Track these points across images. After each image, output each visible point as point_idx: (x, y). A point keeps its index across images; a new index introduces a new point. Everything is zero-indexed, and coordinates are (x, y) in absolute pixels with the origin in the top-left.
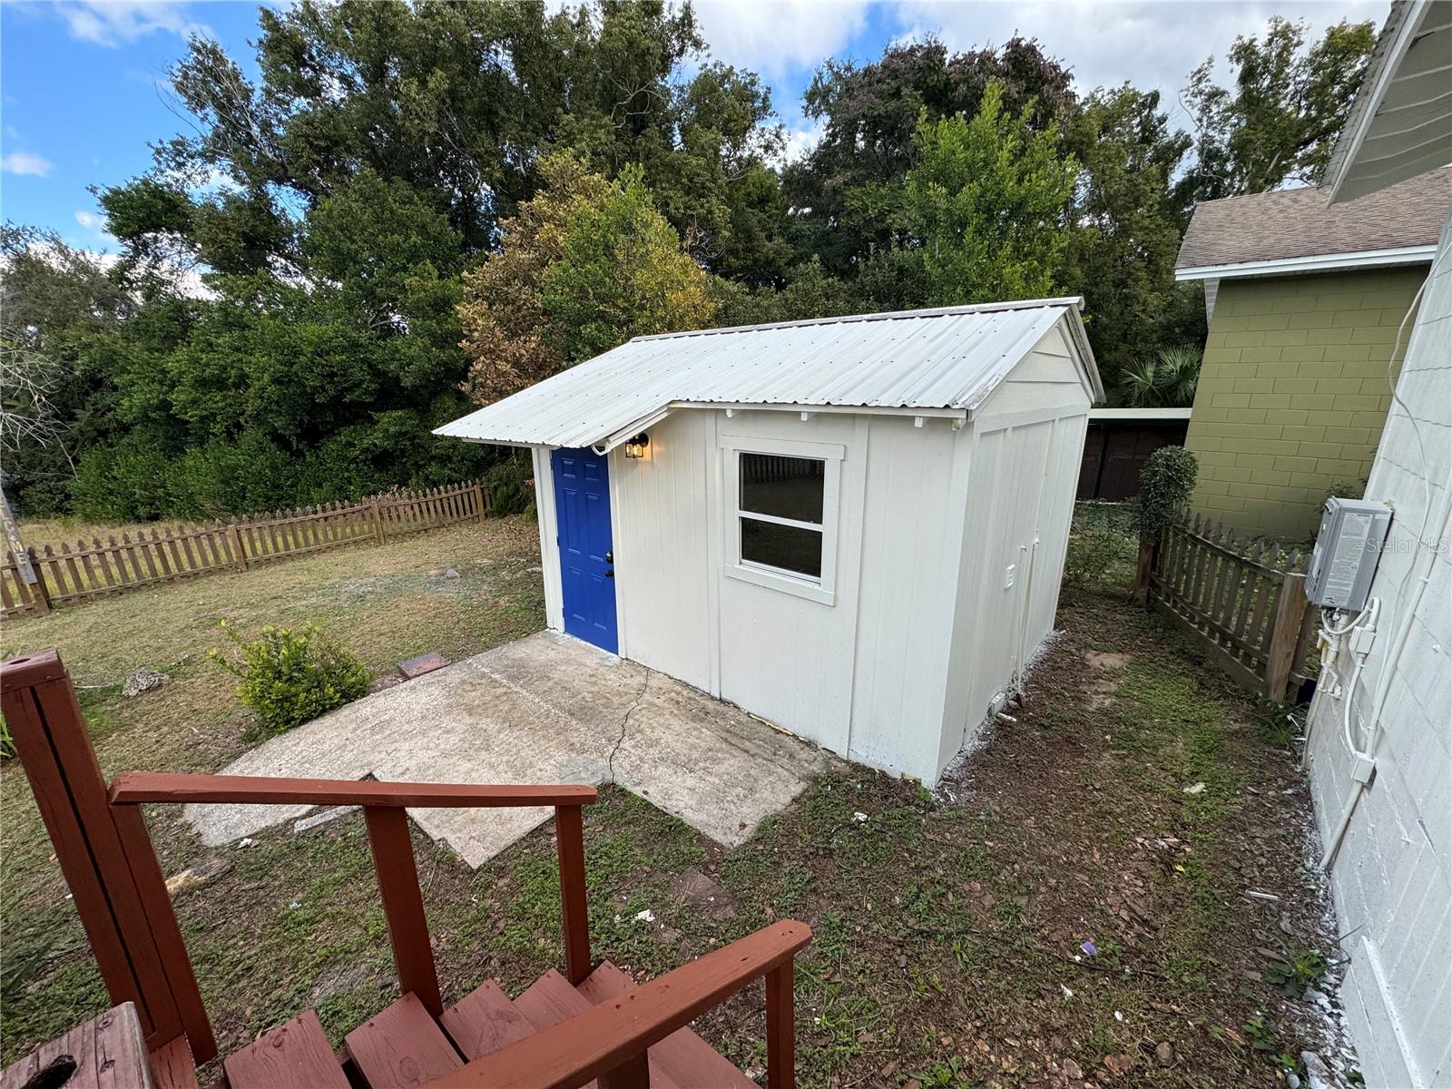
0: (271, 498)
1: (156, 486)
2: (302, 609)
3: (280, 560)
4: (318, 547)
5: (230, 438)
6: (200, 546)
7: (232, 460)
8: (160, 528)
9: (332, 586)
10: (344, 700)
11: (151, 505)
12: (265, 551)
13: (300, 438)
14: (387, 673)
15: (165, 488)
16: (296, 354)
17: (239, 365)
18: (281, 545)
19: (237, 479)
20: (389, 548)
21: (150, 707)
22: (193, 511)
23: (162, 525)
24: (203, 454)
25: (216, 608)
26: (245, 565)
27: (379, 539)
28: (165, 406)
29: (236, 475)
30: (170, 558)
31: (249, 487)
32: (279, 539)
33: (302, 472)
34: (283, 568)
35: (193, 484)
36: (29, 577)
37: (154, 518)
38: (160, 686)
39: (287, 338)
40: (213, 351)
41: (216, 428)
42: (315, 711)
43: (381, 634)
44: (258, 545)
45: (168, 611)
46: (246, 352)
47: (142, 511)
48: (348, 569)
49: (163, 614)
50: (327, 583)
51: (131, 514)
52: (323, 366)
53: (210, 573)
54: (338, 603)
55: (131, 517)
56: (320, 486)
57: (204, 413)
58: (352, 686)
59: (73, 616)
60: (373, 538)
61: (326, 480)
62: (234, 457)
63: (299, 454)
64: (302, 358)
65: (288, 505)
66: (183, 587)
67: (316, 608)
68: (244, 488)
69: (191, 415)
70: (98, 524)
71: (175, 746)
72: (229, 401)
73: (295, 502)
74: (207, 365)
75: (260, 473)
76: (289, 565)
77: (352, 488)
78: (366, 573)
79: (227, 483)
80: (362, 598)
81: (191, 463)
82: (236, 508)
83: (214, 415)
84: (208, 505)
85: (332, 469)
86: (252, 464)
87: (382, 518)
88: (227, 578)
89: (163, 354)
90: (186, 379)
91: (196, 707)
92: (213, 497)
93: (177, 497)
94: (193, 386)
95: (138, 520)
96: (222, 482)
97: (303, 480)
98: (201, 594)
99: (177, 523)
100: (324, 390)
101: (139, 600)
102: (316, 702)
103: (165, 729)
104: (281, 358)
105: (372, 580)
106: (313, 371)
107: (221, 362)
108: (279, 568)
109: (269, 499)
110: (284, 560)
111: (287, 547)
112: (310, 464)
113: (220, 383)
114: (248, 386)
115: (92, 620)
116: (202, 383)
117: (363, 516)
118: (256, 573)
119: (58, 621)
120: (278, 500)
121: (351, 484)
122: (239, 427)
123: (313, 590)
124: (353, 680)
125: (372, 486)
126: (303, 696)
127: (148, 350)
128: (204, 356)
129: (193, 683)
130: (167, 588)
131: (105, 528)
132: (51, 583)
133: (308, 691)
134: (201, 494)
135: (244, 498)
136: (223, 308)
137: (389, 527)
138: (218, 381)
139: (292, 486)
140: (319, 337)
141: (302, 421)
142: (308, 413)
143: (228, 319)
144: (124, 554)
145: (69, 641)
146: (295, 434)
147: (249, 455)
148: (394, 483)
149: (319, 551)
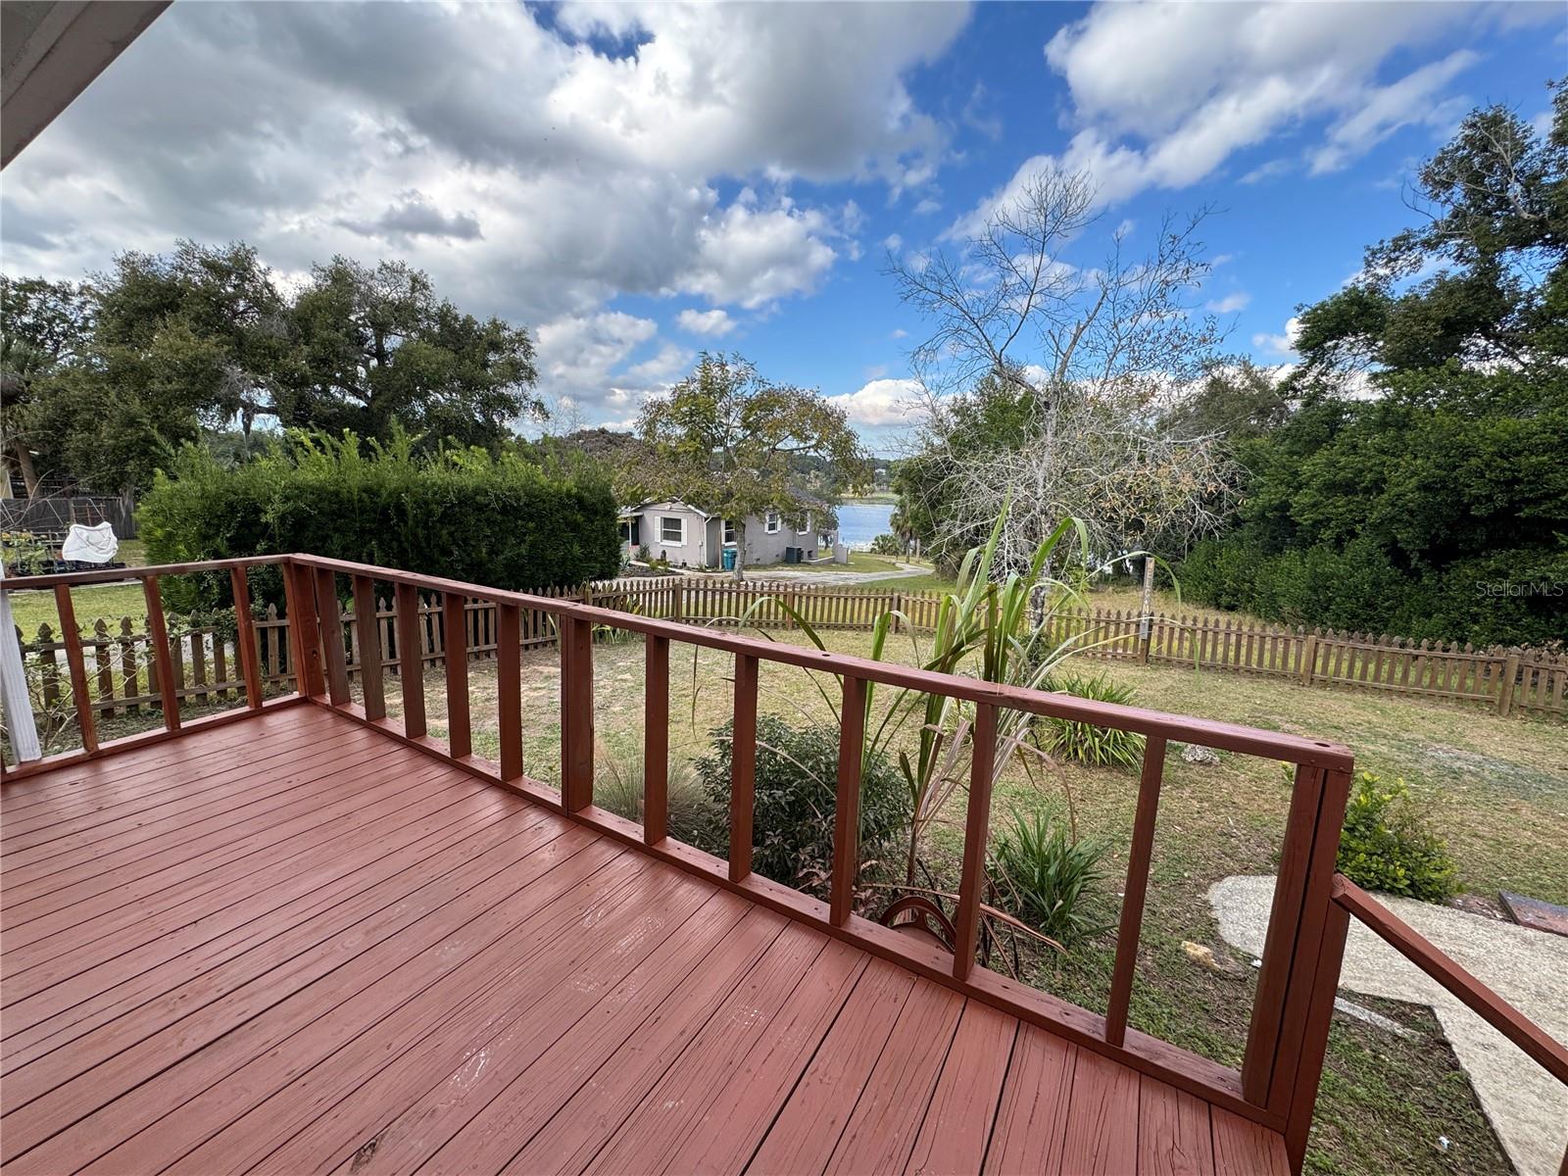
0: (1357, 617)
1: (1244, 580)
2: (1367, 753)
3: (1350, 687)
4: (1403, 688)
5: (1339, 544)
6: (1274, 648)
7: (1330, 567)
8: (1235, 618)
9: (1414, 742)
10: (1411, 893)
11: (1233, 596)
12: (1337, 672)
13: (1423, 555)
14: (1476, 892)
15: (1252, 584)
16: (1466, 456)
17: (1380, 468)
18: (1357, 672)
19: (1328, 588)
20: (1515, 724)
21: (1198, 778)
22: (1270, 611)
23: (1236, 616)
24: (1302, 558)
25: (1271, 713)
26: (1309, 679)
27: (1500, 706)
28: (1285, 506)
29: (1328, 584)
30: (1243, 651)
31: (1338, 599)
32: (1358, 665)
33: (1409, 596)
34: (1349, 697)
35: (1280, 584)
36: (1144, 632)
37: (1231, 608)
38: (1210, 764)
39: (1462, 437)
40: (1356, 454)
41: (1326, 534)
42: (1369, 882)
43: (1476, 836)
44: (1332, 663)
45: (1228, 698)
46: (1393, 455)
47: (1225, 600)
48: (1440, 730)
49: (1222, 699)
50: (1406, 736)
51: (1215, 602)
52: (1503, 470)
53: (1272, 675)
54: (1417, 766)
55: (1214, 603)
56: (1429, 616)
57: (1321, 517)
58: (1430, 882)
59: (1158, 674)
60: (1489, 702)
61: (1439, 610)
62: (1333, 564)
63: (1416, 574)
64: (1473, 461)
65: (1374, 629)
66: (1245, 681)
67: (1386, 760)
68: (1330, 600)
69: (1306, 520)
70: (1187, 603)
71: (1213, 825)
72: (1351, 506)
73: (1386, 626)
74: (1342, 469)
75: (1356, 587)
76: (1359, 696)
77: (1476, 628)
78: (1468, 744)
79: (1315, 591)
80: (1456, 775)
81: (1286, 564)
82: (1313, 617)
83: (1329, 520)
84: (1287, 609)
85: (1454, 599)
86: (1352, 576)
87: (1519, 679)
88: (1287, 687)
89: (1301, 457)
90: (1314, 484)
91: (1236, 800)
92: (1294, 601)
93: (1260, 594)
94: (1319, 490)
95: (1218, 607)
96: (1310, 588)
97: (1407, 605)
98: (1259, 694)
99: (1249, 618)
100: (1492, 500)
101: (1208, 679)
102: (1376, 873)
103: (1206, 805)
104: (1441, 460)
105: (1478, 757)
106: (1483, 476)
107: (1360, 465)
108: (1345, 695)
109: (1355, 616)
110: (1354, 688)
111: (1363, 676)
112: (1426, 588)
113: (1348, 488)
114: (1382, 491)
115: (1170, 682)
116: (1331, 487)
117: (1488, 672)
118: (1320, 692)
119: (1147, 674)
120: (1365, 620)
121: (1476, 622)
122: (1353, 534)
123: (1385, 737)
124: (1434, 876)
125: (1511, 632)
126: (1362, 856)
127: (1288, 453)
128: (1343, 459)
129: (1237, 776)
130: (1230, 677)
131: (1191, 607)
132: (1154, 643)
133: (1370, 855)
134: (1284, 596)
135: (1327, 609)
136: (1386, 407)
137: (1527, 697)
138: (1347, 485)
139: (1389, 609)
140: (1514, 433)
141: (1437, 535)
142: (1449, 527)
143: (1388, 418)
144: (1210, 635)
145: (1152, 693)
146: (1420, 551)
147: (1352, 566)
148: (1556, 638)
149: (1401, 694)
